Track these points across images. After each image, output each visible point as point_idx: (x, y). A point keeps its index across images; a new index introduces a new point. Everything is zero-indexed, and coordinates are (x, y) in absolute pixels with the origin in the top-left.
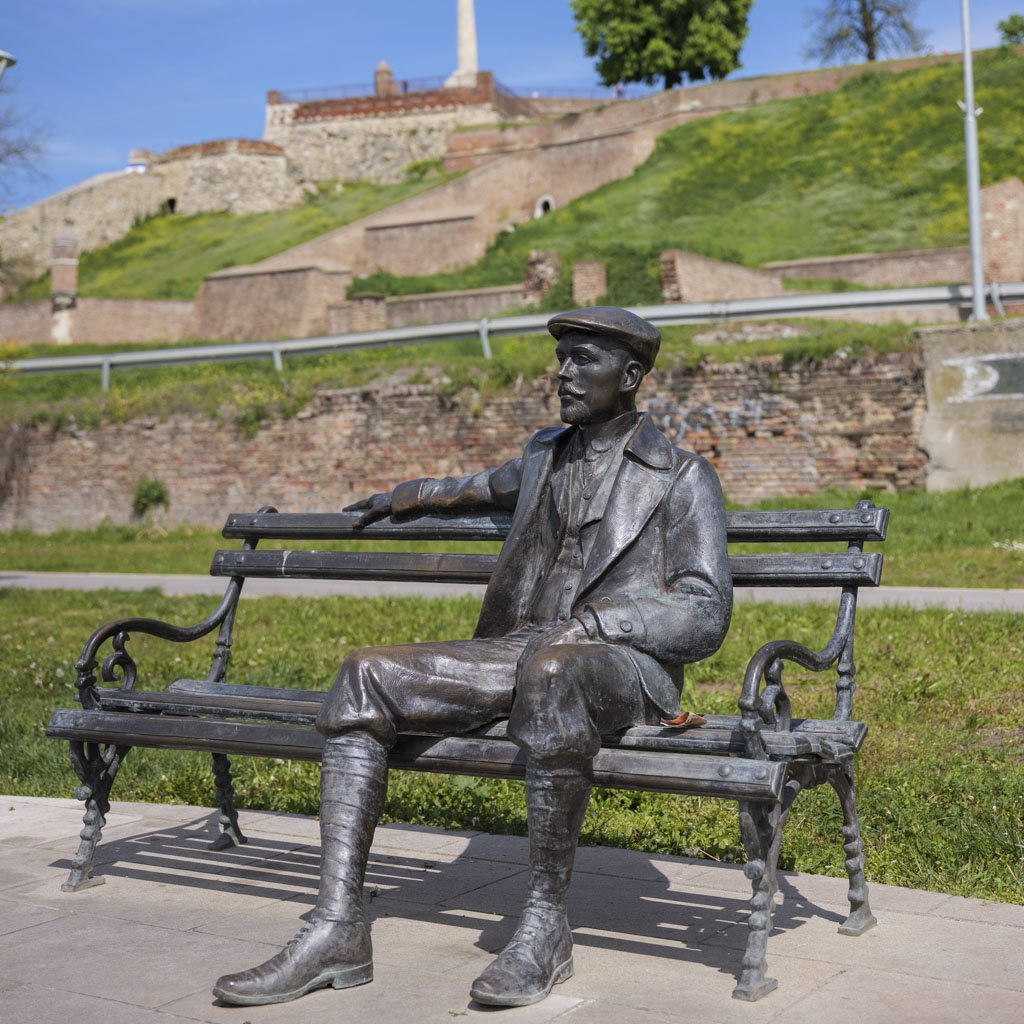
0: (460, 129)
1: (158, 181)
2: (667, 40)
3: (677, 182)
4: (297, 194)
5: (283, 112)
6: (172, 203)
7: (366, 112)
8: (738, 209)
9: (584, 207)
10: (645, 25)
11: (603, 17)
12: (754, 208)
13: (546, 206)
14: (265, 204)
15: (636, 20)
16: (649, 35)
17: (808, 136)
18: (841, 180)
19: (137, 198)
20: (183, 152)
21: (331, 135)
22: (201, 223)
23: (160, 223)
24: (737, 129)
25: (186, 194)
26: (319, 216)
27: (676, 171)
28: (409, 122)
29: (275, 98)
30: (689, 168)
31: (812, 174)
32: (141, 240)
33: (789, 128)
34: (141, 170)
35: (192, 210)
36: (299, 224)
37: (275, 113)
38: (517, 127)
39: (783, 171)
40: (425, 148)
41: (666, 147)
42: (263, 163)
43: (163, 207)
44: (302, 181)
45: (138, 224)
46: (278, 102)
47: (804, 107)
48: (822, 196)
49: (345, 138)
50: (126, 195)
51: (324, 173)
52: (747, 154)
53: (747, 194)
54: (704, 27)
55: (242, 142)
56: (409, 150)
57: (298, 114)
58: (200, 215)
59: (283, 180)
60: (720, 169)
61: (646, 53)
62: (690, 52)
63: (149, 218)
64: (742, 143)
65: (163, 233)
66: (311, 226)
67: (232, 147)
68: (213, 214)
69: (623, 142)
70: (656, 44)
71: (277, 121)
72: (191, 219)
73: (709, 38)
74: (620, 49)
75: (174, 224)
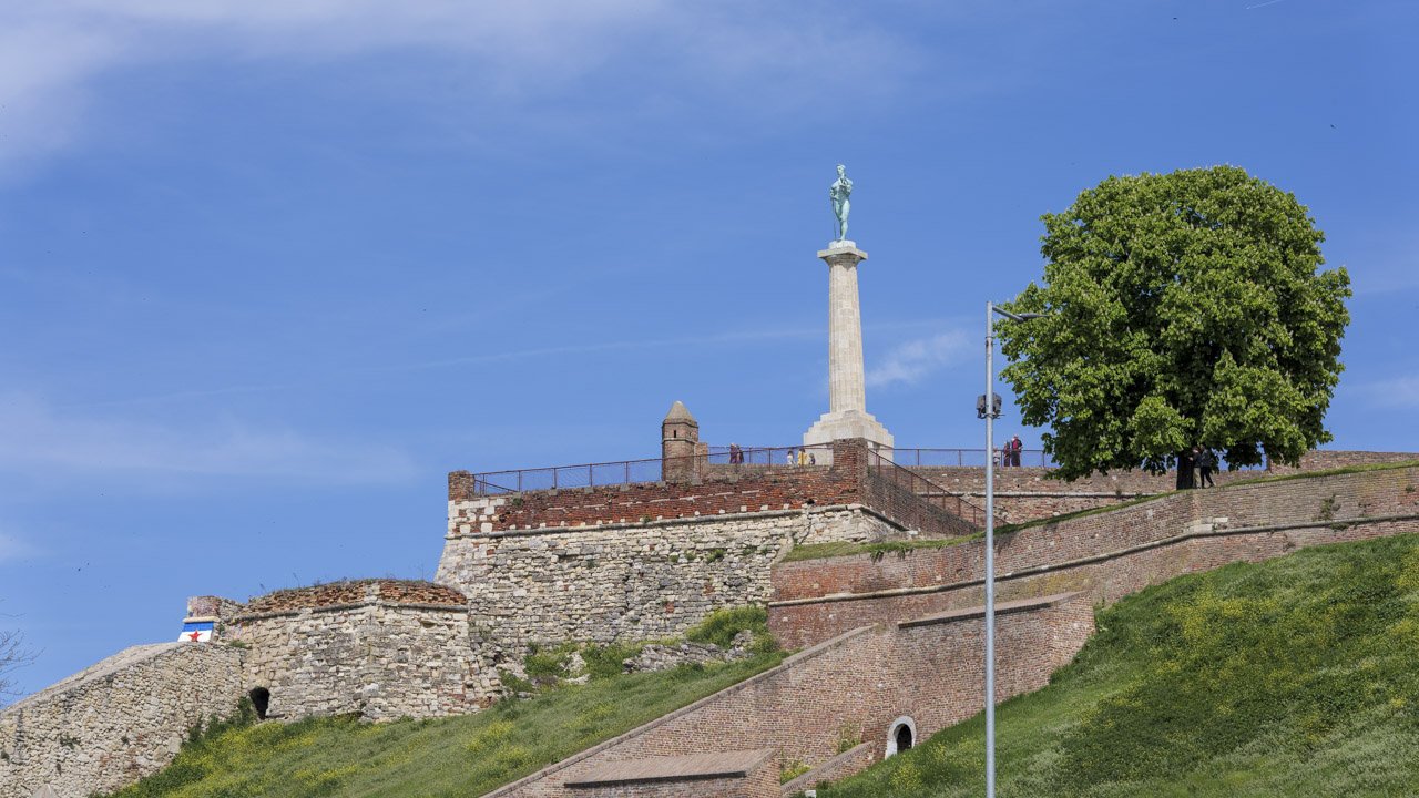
0: (801, 552)
1: (236, 656)
2: (1172, 398)
3: (1109, 709)
4: (487, 682)
5: (480, 511)
6: (261, 697)
7: (630, 514)
8: (1201, 769)
9: (943, 753)
10: (1133, 366)
11: (1054, 353)
12: (1229, 766)
13: (904, 735)
14: (428, 704)
15: (1119, 357)
16: (1141, 386)
17: (1351, 627)
18: (1381, 722)
19: (196, 691)
20: (281, 604)
21: (563, 557)
22: (308, 740)
23: (237, 738)
24: (1233, 607)
25: (285, 681)
26: (511, 738)
27: (1118, 685)
28: (709, 534)
29: (464, 485)
30: (1136, 682)
31: (1337, 705)
32: (198, 775)
33: (1320, 609)
34: (205, 636)
35: (297, 713)
36: (474, 754)
37: (462, 513)
38: (903, 551)
39: (1293, 695)
40: (736, 585)
41: (1112, 632)
42: (428, 625)
43: (242, 705)
44: (498, 658)
45: (194, 740)
46: (469, 496)
47: (1358, 564)
48: (1344, 751)
49: (591, 565)
50: (174, 687)
51: (551, 631)
52: (1237, 659)
53: (1225, 738)
54: (1244, 375)
55: (389, 584)
56: (709, 588)
57: (504, 517)
58: (310, 722)
59: (463, 656)
60: (1186, 688)
61: (1133, 422)
62: (1212, 421)
63: (217, 728)
64: (1235, 635)
65: (239, 762)
66: (490, 763)
67: (372, 594)
68: (330, 722)
69: (1035, 623)
70: (1153, 405)
71: (465, 529)
72: (290, 732)
73: (1250, 395)
74: (1085, 414)
75: (259, 740)
